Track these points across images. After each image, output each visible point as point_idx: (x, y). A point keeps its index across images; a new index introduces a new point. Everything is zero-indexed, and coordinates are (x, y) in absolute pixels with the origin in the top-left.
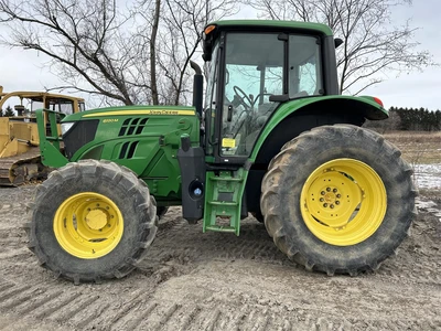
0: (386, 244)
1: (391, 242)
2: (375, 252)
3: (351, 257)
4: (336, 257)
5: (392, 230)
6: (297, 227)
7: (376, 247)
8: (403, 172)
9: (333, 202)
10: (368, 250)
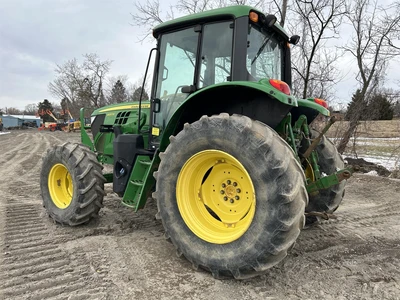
0: (249, 252)
1: (255, 251)
2: (237, 258)
3: (213, 257)
4: (199, 252)
5: (256, 238)
6: (170, 213)
7: (239, 253)
8: (270, 169)
9: (233, 197)
10: (230, 254)
